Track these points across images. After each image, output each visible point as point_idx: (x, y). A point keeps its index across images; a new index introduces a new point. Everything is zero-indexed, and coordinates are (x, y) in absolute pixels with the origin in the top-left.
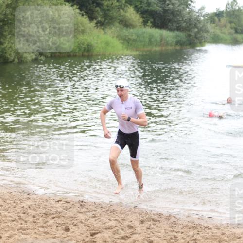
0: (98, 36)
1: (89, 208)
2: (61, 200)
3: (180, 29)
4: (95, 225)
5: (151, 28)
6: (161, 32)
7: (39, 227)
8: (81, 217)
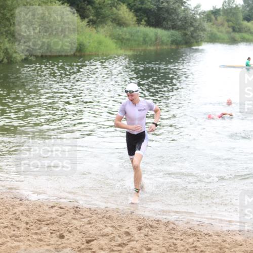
0: (90, 35)
1: (84, 214)
2: (55, 206)
3: (175, 28)
5: (145, 27)
6: (156, 31)
7: (32, 234)
8: (76, 223)
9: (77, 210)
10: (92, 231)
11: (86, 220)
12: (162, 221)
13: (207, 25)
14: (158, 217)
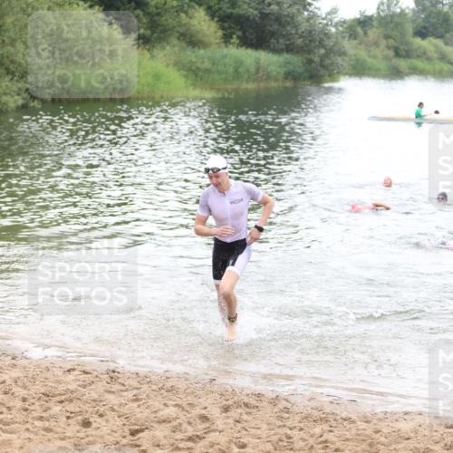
0: (140, 63)
1: (126, 384)
2: (74, 370)
3: (292, 50)
4: (139, 415)
5: (237, 48)
6: (258, 56)
7: (33, 418)
8: (112, 399)
9: (113, 375)
10: (141, 414)
11: (130, 395)
12: (266, 395)
13: (348, 45)
14: (260, 388)
